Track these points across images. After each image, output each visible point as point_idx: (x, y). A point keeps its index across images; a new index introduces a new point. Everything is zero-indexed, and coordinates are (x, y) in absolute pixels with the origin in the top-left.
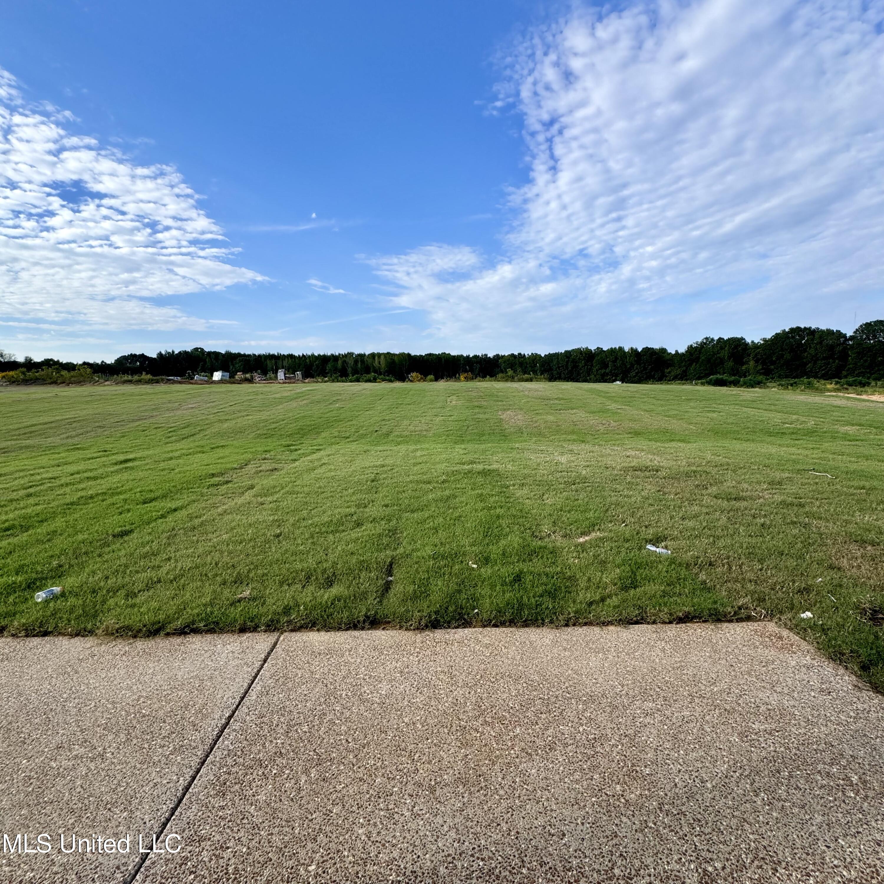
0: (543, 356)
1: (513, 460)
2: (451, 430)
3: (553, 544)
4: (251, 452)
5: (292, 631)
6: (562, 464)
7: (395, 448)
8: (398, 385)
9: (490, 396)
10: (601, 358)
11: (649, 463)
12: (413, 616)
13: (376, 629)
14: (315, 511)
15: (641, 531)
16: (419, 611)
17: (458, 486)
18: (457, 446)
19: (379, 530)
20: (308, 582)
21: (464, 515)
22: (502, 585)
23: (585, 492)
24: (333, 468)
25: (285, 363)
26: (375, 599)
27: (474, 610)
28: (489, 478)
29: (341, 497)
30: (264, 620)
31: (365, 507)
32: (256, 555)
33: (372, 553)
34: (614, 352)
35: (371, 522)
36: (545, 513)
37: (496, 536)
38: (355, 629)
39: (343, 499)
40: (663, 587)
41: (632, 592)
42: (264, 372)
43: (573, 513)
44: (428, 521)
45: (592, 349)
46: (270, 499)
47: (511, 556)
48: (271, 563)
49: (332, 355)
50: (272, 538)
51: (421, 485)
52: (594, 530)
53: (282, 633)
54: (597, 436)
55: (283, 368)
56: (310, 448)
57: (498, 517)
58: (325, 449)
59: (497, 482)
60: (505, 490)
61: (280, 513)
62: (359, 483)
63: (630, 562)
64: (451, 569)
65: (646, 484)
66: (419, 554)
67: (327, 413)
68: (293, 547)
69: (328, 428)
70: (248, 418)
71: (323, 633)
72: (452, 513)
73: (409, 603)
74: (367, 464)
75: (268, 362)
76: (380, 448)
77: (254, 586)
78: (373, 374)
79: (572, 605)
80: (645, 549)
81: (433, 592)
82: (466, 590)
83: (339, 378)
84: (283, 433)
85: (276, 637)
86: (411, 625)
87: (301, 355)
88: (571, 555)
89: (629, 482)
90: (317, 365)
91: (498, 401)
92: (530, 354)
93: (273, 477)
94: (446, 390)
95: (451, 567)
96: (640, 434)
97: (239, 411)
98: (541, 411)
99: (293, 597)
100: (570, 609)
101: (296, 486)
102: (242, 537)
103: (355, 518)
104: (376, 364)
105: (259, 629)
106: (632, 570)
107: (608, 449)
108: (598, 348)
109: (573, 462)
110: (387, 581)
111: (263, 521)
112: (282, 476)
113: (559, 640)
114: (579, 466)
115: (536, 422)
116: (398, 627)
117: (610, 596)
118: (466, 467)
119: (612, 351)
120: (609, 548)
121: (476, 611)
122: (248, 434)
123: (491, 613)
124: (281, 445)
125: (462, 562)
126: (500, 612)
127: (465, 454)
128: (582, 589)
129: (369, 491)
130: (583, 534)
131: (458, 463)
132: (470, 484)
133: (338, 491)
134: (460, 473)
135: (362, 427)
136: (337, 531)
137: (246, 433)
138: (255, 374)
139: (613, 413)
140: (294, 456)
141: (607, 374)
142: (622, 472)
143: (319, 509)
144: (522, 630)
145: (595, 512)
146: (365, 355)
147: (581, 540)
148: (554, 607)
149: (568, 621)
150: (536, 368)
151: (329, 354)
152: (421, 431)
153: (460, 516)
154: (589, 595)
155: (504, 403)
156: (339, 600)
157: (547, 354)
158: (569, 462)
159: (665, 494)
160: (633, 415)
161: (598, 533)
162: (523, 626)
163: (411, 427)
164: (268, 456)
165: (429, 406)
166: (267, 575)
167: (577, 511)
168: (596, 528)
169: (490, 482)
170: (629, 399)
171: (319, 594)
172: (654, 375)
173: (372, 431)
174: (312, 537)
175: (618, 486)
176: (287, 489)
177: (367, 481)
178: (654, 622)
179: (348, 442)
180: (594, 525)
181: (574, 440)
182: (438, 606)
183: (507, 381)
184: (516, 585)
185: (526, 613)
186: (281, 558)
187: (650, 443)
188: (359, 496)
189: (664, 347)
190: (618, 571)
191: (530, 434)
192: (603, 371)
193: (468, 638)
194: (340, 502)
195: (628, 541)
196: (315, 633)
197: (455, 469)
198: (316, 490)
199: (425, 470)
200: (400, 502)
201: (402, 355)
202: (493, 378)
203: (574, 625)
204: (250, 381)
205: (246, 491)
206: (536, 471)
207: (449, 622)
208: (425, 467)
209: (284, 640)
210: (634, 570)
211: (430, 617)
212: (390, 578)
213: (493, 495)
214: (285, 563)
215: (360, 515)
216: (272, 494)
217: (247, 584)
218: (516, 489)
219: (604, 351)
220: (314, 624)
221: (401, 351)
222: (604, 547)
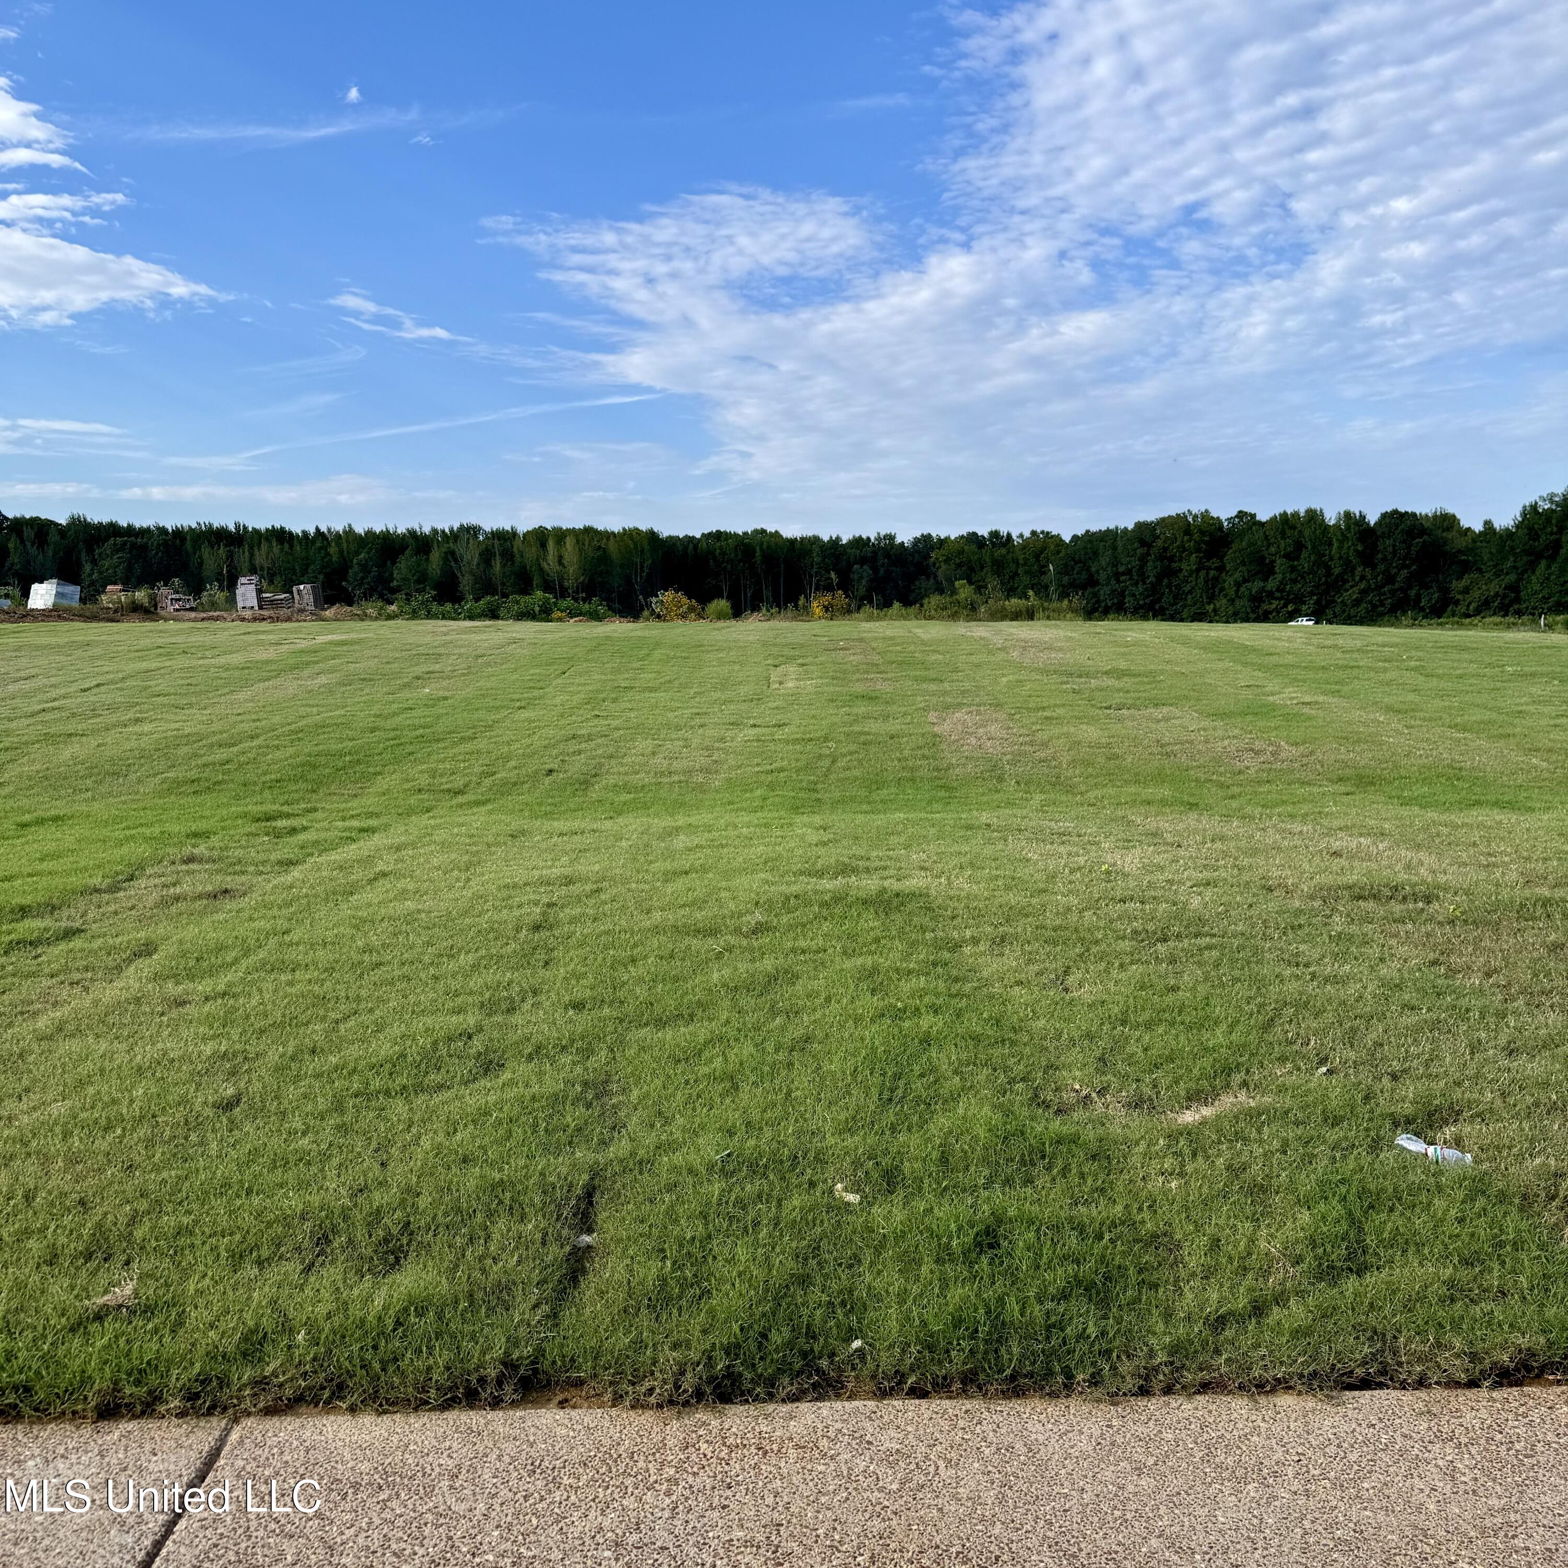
0: (1067, 538)
1: (972, 864)
2: (781, 770)
3: (1100, 1131)
4: (147, 839)
5: (270, 1411)
6: (1125, 875)
7: (608, 824)
8: (618, 628)
9: (901, 663)
10: (1251, 544)
11: (1403, 876)
12: (655, 1362)
13: (537, 1403)
14: (351, 1023)
15: (1377, 1087)
16: (675, 1346)
17: (802, 943)
18: (799, 819)
19: (552, 1084)
20: (322, 1253)
21: (820, 1034)
22: (938, 1261)
23: (1200, 964)
24: (411, 886)
25: (260, 558)
26: (536, 1306)
27: (848, 1340)
28: (898, 918)
29: (436, 978)
30: (178, 1377)
31: (511, 1010)
32: (157, 1169)
33: (530, 1157)
34: (1293, 527)
35: (530, 1058)
36: (1071, 1030)
37: (918, 1100)
38: (471, 1407)
39: (441, 986)
40: (1449, 1271)
41: (1351, 1284)
42: (195, 587)
43: (1161, 1030)
44: (706, 1054)
45: (1223, 517)
46: (204, 986)
47: (967, 1168)
48: (207, 1193)
49: (412, 534)
50: (209, 1112)
51: (687, 941)
52: (1228, 1085)
53: (236, 1420)
54: (1235, 790)
55: (253, 571)
56: (340, 824)
57: (926, 1041)
58: (386, 827)
59: (923, 929)
60: (946, 955)
61: (235, 1033)
62: (495, 931)
63: (1343, 1189)
64: (779, 1205)
65: (1393, 942)
66: (678, 1158)
67: (395, 714)
68: (276, 1142)
69: (397, 761)
70: (137, 729)
71: (367, 1419)
72: (783, 1028)
73: (645, 1319)
74: (521, 876)
75: (206, 552)
76: (559, 825)
77: (147, 1267)
78: (539, 593)
79: (1160, 1328)
80: (1391, 1146)
81: (721, 1281)
82: (826, 1277)
83: (435, 607)
84: (251, 777)
85: (217, 1434)
86: (651, 1391)
87: (312, 531)
88: (1155, 1164)
89: (1339, 935)
90: (364, 567)
91: (925, 680)
92: (1027, 534)
93: (216, 917)
94: (765, 644)
95: (779, 1202)
96: (1372, 784)
97: (112, 708)
98: (1060, 711)
99: (273, 1302)
100: (1153, 1341)
101: (291, 944)
102: (113, 1112)
103: (477, 1044)
104: (550, 563)
105: (162, 1409)
106: (1350, 1213)
107: (1271, 831)
108: (1241, 514)
109: (1162, 869)
110: (576, 1249)
111: (182, 1059)
112: (246, 915)
113: (1119, 1440)
114: (1182, 883)
115: (1045, 745)
116: (608, 1397)
117: (1280, 1299)
118: (827, 884)
119: (1285, 523)
120: (1276, 1144)
121: (857, 1344)
122: (139, 781)
123: (903, 1351)
124: (245, 815)
125: (812, 1184)
126: (931, 1348)
127: (825, 844)
128: (1193, 1275)
129: (525, 958)
130: (1195, 1097)
131: (802, 873)
132: (839, 938)
133: (426, 959)
134: (808, 904)
135: (507, 758)
136: (420, 1088)
137: (133, 777)
138: (164, 591)
139: (1287, 717)
140: (287, 849)
141: (1270, 594)
142: (1317, 904)
143: (365, 1018)
144: (1005, 1406)
145: (1232, 1027)
146: (514, 534)
147: (1189, 1117)
148: (1103, 1333)
149: (1147, 1378)
150: (1045, 579)
151: (401, 530)
152: (689, 772)
153: (808, 1039)
154: (1215, 1296)
155: (946, 685)
156: (420, 1314)
157: (1080, 532)
158: (1147, 869)
159: (1452, 972)
160: (1349, 723)
161: (1242, 1096)
162: (1006, 1395)
163: (658, 760)
164: (201, 850)
165: (716, 695)
166: (192, 1233)
167: (1172, 1024)
168: (1237, 1078)
169: (901, 931)
170: (1340, 674)
171: (356, 1292)
172: (1418, 598)
173: (536, 772)
174: (339, 1107)
175: (1302, 947)
176: (262, 954)
177: (518, 930)
178: (1421, 1383)
179: (461, 806)
180: (1227, 1071)
181: (1163, 802)
182: (736, 1328)
183: (954, 617)
184: (985, 1260)
185: (1016, 1350)
186: (237, 1177)
187: (1404, 812)
188: (490, 977)
189: (1450, 510)
190: (1305, 1217)
191: (1026, 783)
192: (1256, 585)
193: (832, 1434)
194: (432, 995)
195: (1336, 1121)
196: (340, 1419)
197: (794, 889)
198: (356, 957)
199: (699, 893)
200: (620, 994)
201: (631, 535)
202: (913, 610)
203: (1168, 1390)
204: (148, 612)
205: (129, 961)
206: (1045, 898)
207: (771, 1382)
208: (699, 885)
209: (241, 1442)
210: (1358, 1213)
211: (710, 1361)
212: (587, 1239)
213: (910, 972)
214: (249, 1192)
215: (496, 1035)
216: (212, 972)
217: (127, 1263)
218: (983, 954)
219: (1262, 524)
220: (340, 1390)
221: (629, 524)
222: (1261, 1142)
